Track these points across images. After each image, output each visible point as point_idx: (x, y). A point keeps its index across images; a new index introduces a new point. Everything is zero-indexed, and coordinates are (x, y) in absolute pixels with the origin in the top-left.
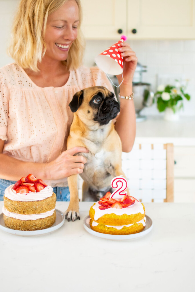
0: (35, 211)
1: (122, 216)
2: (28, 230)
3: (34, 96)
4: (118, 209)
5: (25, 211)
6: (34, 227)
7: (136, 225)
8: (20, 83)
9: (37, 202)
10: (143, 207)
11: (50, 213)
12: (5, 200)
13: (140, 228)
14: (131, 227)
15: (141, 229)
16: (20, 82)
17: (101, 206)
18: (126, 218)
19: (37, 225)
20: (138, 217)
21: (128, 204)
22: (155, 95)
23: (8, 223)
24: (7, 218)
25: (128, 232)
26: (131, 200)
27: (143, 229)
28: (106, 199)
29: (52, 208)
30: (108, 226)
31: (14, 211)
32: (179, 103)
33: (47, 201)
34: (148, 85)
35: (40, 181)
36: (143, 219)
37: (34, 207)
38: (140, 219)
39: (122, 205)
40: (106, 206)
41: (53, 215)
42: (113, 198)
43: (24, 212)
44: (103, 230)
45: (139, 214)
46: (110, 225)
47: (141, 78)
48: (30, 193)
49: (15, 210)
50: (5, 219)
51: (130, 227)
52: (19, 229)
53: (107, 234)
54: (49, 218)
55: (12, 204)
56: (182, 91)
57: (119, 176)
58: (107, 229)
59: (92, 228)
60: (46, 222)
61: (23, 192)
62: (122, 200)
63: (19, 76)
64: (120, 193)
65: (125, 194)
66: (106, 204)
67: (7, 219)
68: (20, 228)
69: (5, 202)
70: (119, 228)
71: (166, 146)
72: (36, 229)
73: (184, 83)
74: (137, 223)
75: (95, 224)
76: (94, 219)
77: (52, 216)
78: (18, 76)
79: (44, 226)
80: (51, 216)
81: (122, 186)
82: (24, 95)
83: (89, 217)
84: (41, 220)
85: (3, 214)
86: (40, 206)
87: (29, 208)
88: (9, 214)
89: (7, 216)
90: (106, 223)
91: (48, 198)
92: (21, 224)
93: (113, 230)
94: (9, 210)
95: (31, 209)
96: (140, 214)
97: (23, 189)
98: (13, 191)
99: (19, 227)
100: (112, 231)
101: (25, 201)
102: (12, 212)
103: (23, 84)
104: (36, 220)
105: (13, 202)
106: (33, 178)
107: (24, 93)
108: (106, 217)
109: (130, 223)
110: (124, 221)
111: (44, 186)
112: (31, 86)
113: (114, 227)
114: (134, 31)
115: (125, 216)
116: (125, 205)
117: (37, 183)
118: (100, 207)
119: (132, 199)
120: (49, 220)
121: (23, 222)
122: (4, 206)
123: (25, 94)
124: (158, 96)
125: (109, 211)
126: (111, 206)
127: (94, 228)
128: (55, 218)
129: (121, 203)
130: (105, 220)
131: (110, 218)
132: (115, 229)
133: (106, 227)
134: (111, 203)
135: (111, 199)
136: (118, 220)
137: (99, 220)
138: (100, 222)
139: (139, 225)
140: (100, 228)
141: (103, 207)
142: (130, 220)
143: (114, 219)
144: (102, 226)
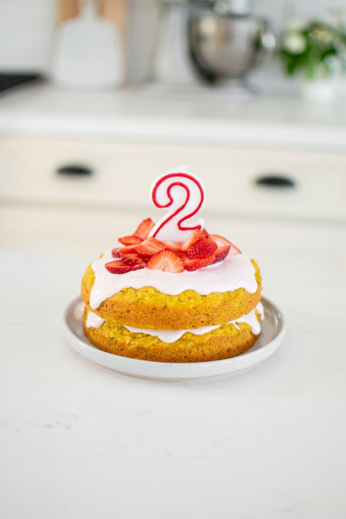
1: (179, 295)
4: (167, 274)
7: (228, 331)
10: (254, 271)
13: (240, 342)
14: (210, 336)
15: (245, 342)
17: (116, 261)
18: (192, 304)
21: (204, 258)
25: (200, 354)
26: (216, 247)
27: (252, 343)
30: (133, 330)
36: (253, 311)
38: (245, 312)
39: (183, 261)
40: (130, 260)
44: (116, 343)
45: (238, 293)
46: (137, 327)
51: (206, 334)
53: (127, 356)
58: (128, 340)
62: (185, 247)
64: (179, 224)
65: (199, 227)
66: (132, 257)
70: (169, 338)
74: (233, 322)
75: (93, 321)
76: (88, 303)
81: (186, 202)
90: (125, 318)
93: (148, 344)
96: (242, 294)
100: (146, 346)
108: (127, 297)
109: (208, 323)
110: (187, 314)
113: (152, 333)
115: (190, 298)
116: (192, 261)
118: (111, 266)
119: (220, 245)
125: (137, 279)
126: (146, 262)
127: (92, 334)
129: (180, 254)
130: (123, 308)
131: (138, 302)
132: (156, 341)
133: (127, 334)
134: (148, 253)
135: (151, 241)
136: (166, 310)
137: (102, 308)
138: (109, 316)
139: (237, 330)
140: (107, 336)
141: (121, 263)
142: (206, 311)
143: (151, 305)
144: (116, 329)
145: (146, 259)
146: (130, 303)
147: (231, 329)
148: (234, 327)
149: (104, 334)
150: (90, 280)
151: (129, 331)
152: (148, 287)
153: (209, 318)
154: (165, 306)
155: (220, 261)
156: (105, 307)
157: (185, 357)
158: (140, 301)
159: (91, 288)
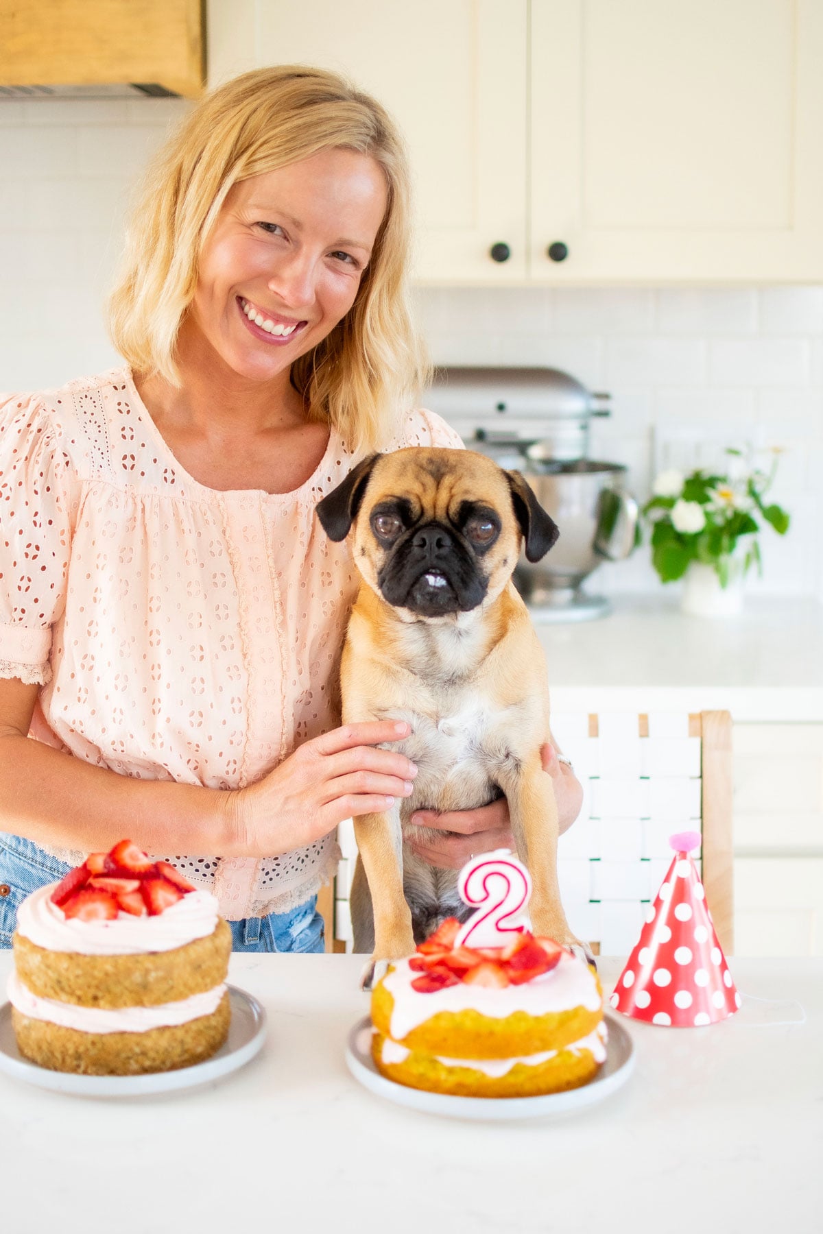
0: (142, 995)
1: (507, 1018)
2: (112, 1072)
3: (179, 522)
4: (489, 991)
5: (100, 994)
6: (137, 1062)
7: (567, 1057)
8: (129, 466)
9: (152, 958)
10: (593, 981)
11: (204, 1004)
12: (17, 946)
13: (582, 1071)
14: (546, 1067)
15: (587, 1072)
16: (129, 462)
17: (421, 977)
18: (522, 1027)
19: (152, 1054)
20: (575, 1025)
22: (644, 511)
23: (31, 1043)
24: (25, 1022)
25: (535, 1088)
26: (544, 953)
27: (595, 1073)
28: (442, 948)
29: (215, 983)
30: (448, 1062)
31: (56, 992)
32: (744, 542)
33: (193, 953)
34: (614, 469)
35: (167, 872)
36: (595, 1032)
37: (137, 977)
38: (583, 1033)
39: (506, 973)
40: (440, 976)
41: (219, 1010)
43: (95, 998)
44: (428, 1079)
45: (577, 1012)
46: (456, 1058)
47: (586, 444)
48: (122, 918)
49: (57, 989)
50: (18, 1028)
51: (541, 1064)
52: (75, 1070)
54: (200, 1025)
55: (48, 967)
56: (753, 494)
58: (443, 1076)
59: (382, 1070)
60: (188, 1040)
61: (91, 915)
62: (507, 954)
63: (128, 437)
64: (497, 924)
65: (520, 929)
66: (440, 970)
67: (28, 1028)
68: (78, 1066)
69: (20, 958)
70: (496, 1070)
71: (698, 722)
72: (145, 1071)
73: (763, 463)
74: (572, 1047)
75: (393, 1054)
76: (388, 1032)
77: (213, 1015)
78: (124, 437)
79: (180, 1056)
80: (207, 1017)
81: (507, 896)
82: (139, 515)
83: (368, 1022)
84: (167, 1034)
85: (9, 1007)
86: (161, 974)
87: (118, 982)
88: (35, 1005)
89: (27, 1013)
90: (441, 1048)
91: (195, 941)
92: (81, 1049)
93: (469, 1080)
94: (34, 988)
95: (126, 988)
96: (581, 1012)
97: (94, 901)
98: (50, 910)
99: (75, 1063)
101: (98, 951)
102: (44, 996)
103: (138, 470)
104: (147, 1034)
105: (52, 956)
106: (134, 856)
107: (140, 507)
108: (443, 1024)
110: (517, 1039)
111: (182, 890)
112: (173, 481)
113: (474, 1065)
114: (558, 252)
115: (520, 1021)
116: (518, 973)
117: (151, 876)
118: (419, 984)
119: (549, 948)
120: (200, 1032)
121: (90, 1038)
122: (13, 974)
123: (143, 510)
124: (657, 514)
125: (452, 999)
126: (460, 977)
127: (391, 1071)
128: (227, 1023)
129: (502, 964)
130: (438, 1036)
131: (456, 1027)
132: (479, 1075)
133: (441, 1068)
134: (461, 965)
135: (461, 949)
136: (492, 1036)
138: (419, 1047)
139: (577, 1057)
140: (415, 1071)
141: (427, 979)
142: (540, 1034)
143: (474, 1031)
144: (426, 1063)
145: (461, 973)
146: (447, 1029)
147: (571, 1056)
148: (574, 1053)
149: (411, 1070)
150: (388, 1005)
151: (443, 1064)
152: (468, 1010)
153: (545, 1042)
154: (491, 1032)
155: (552, 969)
156: (414, 1037)
158: (460, 1027)
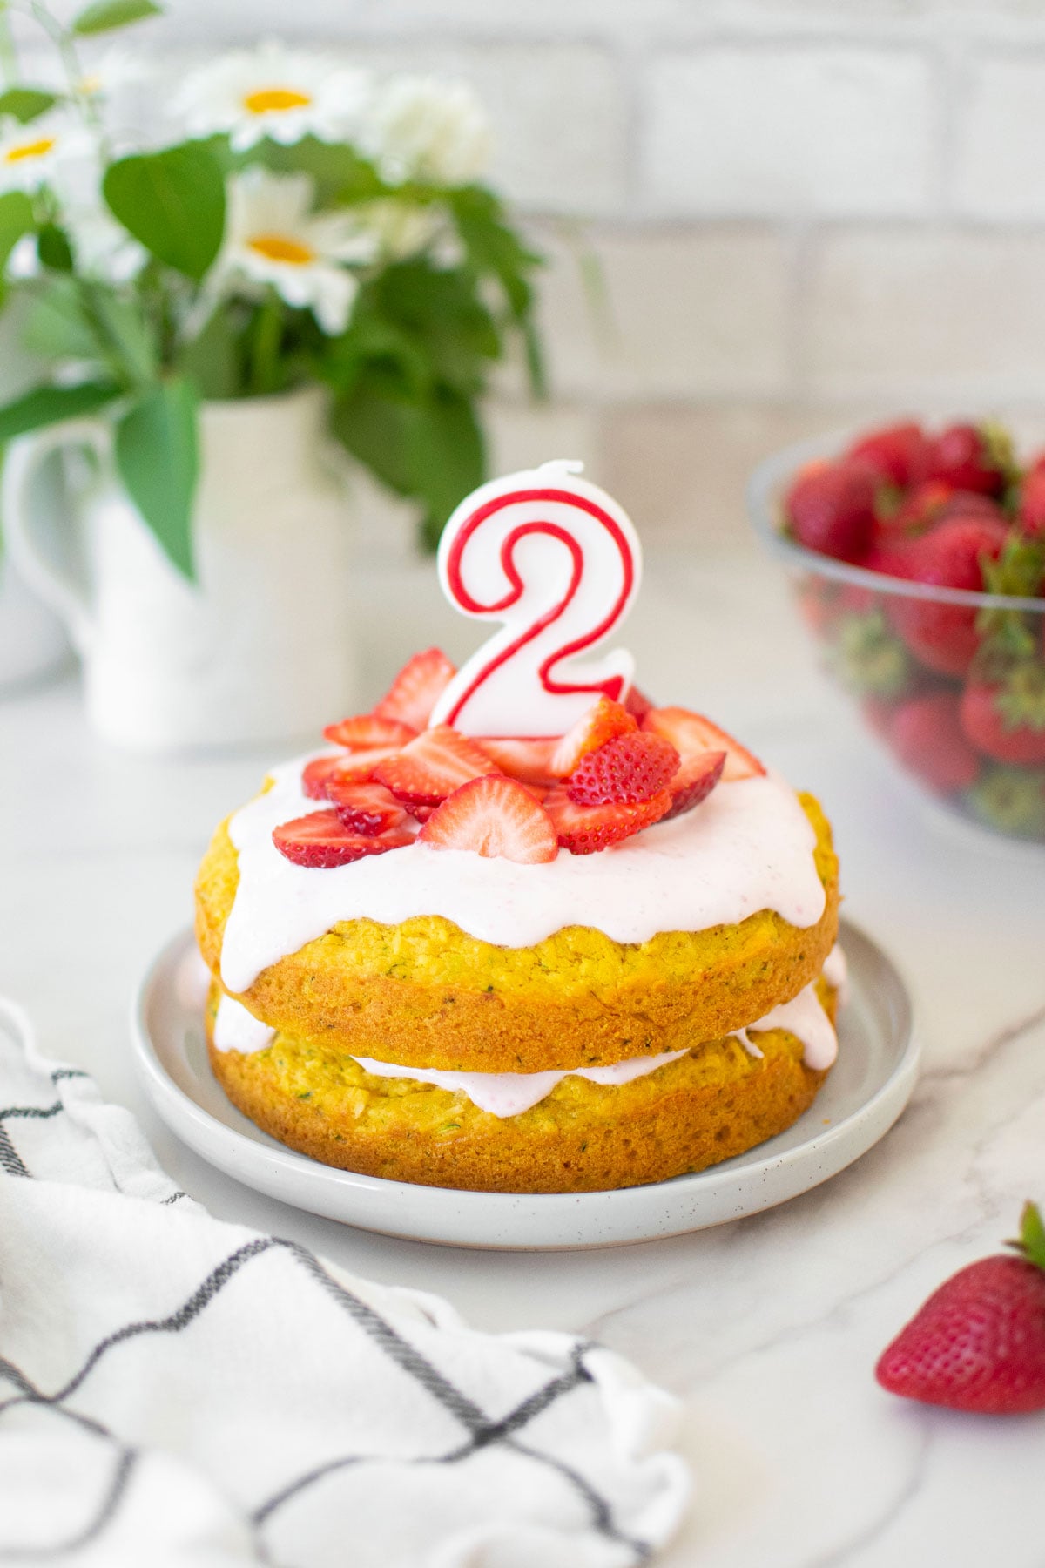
1: (536, 948)
4: (496, 866)
7: (718, 1066)
13: (764, 1101)
14: (654, 1089)
15: (780, 1099)
17: (313, 818)
18: (585, 976)
21: (632, 801)
25: (619, 1155)
26: (672, 760)
27: (805, 1103)
28: (396, 734)
30: (374, 1067)
36: (810, 987)
39: (552, 815)
40: (365, 814)
42: (468, 725)
44: (318, 1111)
45: (755, 929)
46: (392, 1059)
51: (640, 1084)
57: (535, 465)
58: (357, 1102)
62: (563, 758)
64: (544, 673)
65: (612, 688)
66: (373, 797)
70: (505, 1098)
74: (739, 1029)
81: (571, 593)
93: (436, 1122)
96: (767, 930)
100: (420, 1126)
108: (352, 955)
109: (647, 1045)
110: (568, 1014)
113: (447, 1081)
115: (579, 957)
116: (591, 816)
118: (293, 837)
119: (691, 749)
126: (423, 820)
130: (338, 994)
131: (389, 973)
132: (458, 1109)
133: (355, 1081)
134: (427, 789)
135: (439, 739)
136: (492, 1005)
137: (265, 990)
138: (288, 1018)
139: (752, 1059)
140: (285, 1085)
141: (333, 824)
142: (639, 1002)
143: (439, 987)
144: (317, 1063)
145: (421, 810)
146: (364, 976)
147: (732, 1057)
148: (743, 1048)
149: (274, 1079)
150: (222, 885)
151: (363, 1070)
152: (426, 919)
153: (650, 1026)
154: (490, 988)
155: (690, 808)
156: (273, 988)
157: (567, 1165)
158: (397, 972)
159: (226, 913)
